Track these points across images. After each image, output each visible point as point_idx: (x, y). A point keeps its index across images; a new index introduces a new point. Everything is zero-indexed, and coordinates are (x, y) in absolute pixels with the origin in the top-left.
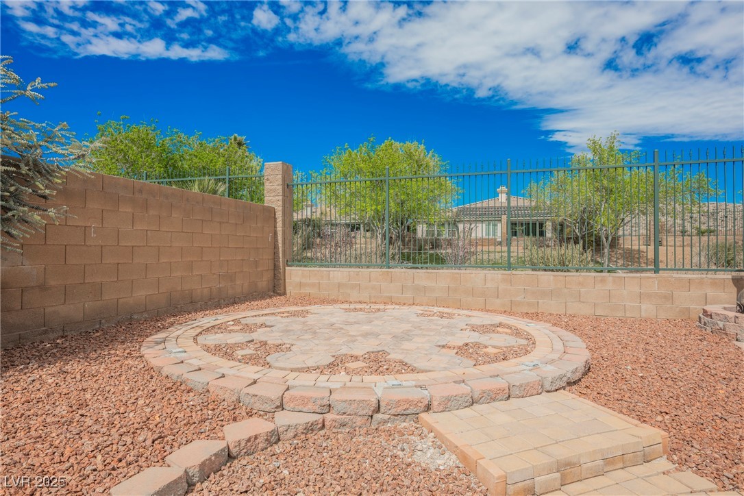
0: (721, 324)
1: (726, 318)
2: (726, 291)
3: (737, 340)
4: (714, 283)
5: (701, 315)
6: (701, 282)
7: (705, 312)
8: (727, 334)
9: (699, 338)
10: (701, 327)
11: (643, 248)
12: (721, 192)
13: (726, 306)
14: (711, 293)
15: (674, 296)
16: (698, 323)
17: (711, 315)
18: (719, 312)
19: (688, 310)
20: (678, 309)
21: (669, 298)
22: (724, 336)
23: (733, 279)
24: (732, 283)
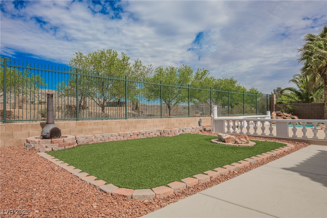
0: (33, 146)
1: (35, 143)
2: (37, 130)
3: (39, 152)
4: (33, 126)
5: (25, 143)
6: (27, 126)
7: (27, 140)
8: (35, 150)
9: (23, 154)
10: (25, 148)
11: (12, 110)
12: (47, 85)
13: (37, 137)
14: (31, 131)
15: (14, 134)
16: (24, 147)
17: (29, 142)
18: (32, 140)
19: (21, 140)
20: (15, 141)
21: (11, 135)
22: (34, 151)
23: (40, 124)
24: (40, 126)
